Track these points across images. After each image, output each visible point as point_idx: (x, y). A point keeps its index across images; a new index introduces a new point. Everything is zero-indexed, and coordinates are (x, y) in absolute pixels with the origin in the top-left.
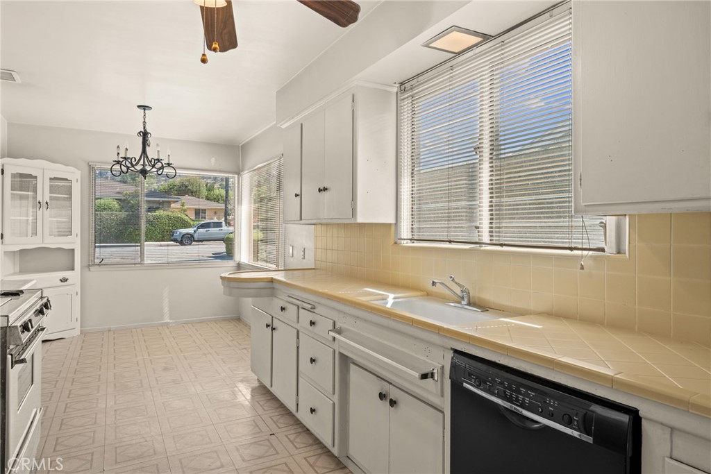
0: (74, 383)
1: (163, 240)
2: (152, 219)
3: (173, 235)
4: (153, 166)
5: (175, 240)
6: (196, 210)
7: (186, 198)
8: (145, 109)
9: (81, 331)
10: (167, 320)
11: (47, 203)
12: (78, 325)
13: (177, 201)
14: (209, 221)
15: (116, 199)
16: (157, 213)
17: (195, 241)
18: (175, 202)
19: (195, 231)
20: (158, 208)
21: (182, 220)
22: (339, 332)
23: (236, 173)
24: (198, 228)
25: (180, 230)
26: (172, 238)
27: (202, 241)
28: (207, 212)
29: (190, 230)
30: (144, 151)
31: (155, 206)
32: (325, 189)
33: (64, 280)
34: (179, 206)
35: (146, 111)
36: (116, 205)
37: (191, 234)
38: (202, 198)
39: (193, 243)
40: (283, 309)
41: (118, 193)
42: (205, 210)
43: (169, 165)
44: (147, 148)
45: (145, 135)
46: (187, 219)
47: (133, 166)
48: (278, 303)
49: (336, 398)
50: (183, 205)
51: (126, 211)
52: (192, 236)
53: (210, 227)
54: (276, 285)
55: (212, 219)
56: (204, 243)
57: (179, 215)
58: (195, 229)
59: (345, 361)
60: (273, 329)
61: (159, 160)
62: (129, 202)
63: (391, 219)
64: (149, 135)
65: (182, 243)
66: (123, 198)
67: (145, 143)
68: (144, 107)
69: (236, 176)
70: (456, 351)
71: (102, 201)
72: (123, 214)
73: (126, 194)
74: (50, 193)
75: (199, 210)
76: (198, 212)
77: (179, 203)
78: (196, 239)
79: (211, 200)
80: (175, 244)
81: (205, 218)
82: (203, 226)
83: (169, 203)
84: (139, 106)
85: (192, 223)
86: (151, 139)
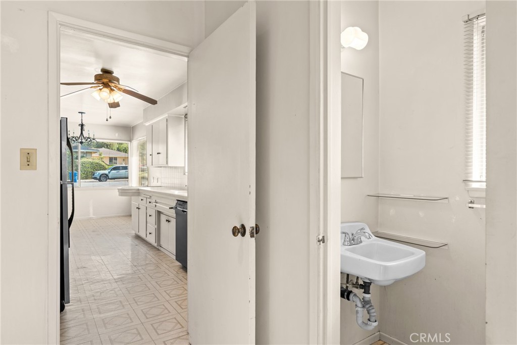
1: (86, 179)
3: (94, 175)
4: (86, 140)
5: (95, 178)
6: (110, 158)
7: (102, 150)
14: (119, 165)
16: (83, 160)
17: (109, 179)
18: (95, 153)
19: (109, 172)
20: (82, 157)
21: (100, 165)
22: (157, 203)
24: (111, 170)
25: (99, 172)
26: (93, 177)
27: (114, 179)
28: (118, 159)
29: (106, 172)
30: (82, 133)
32: (159, 153)
34: (98, 155)
35: (83, 115)
37: (106, 174)
38: (114, 150)
39: (108, 180)
40: (142, 200)
42: (116, 158)
43: (94, 139)
44: (83, 132)
45: (82, 126)
46: (103, 164)
47: (76, 140)
48: (141, 198)
49: (156, 227)
50: (100, 155)
52: (107, 175)
53: (119, 170)
54: (140, 191)
55: (122, 164)
56: (116, 180)
57: (97, 161)
58: (109, 170)
59: (159, 213)
60: (139, 209)
61: (89, 138)
63: (183, 165)
64: (84, 126)
65: (100, 180)
67: (82, 129)
68: (82, 113)
69: (129, 143)
70: (177, 200)
75: (112, 158)
76: (111, 159)
77: (98, 153)
78: (110, 177)
79: (121, 151)
80: (95, 180)
81: (116, 164)
82: (114, 169)
83: (91, 153)
84: (79, 113)
85: (107, 167)
86: (85, 128)
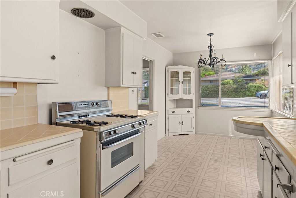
0: (197, 153)
1: (252, 97)
2: (247, 87)
5: (257, 97)
7: (264, 77)
8: (210, 35)
9: (195, 133)
10: (231, 135)
11: (182, 82)
12: (194, 130)
13: (259, 79)
15: (232, 80)
16: (250, 84)
18: (258, 79)
19: (267, 92)
20: (250, 82)
21: (261, 87)
23: (269, 60)
25: (260, 92)
26: (256, 95)
29: (265, 92)
30: (210, 54)
31: (248, 81)
33: (188, 112)
34: (260, 81)
35: (211, 36)
36: (231, 82)
37: (265, 94)
40: (266, 147)
41: (232, 77)
45: (211, 47)
46: (264, 87)
50: (262, 81)
51: (236, 84)
57: (260, 85)
62: (237, 80)
64: (213, 47)
65: (261, 98)
66: (235, 79)
67: (211, 51)
68: (210, 34)
69: (270, 61)
71: (226, 81)
72: (235, 86)
73: (236, 77)
74: (183, 78)
77: (261, 79)
83: (255, 80)
84: (208, 35)
85: (266, 89)
